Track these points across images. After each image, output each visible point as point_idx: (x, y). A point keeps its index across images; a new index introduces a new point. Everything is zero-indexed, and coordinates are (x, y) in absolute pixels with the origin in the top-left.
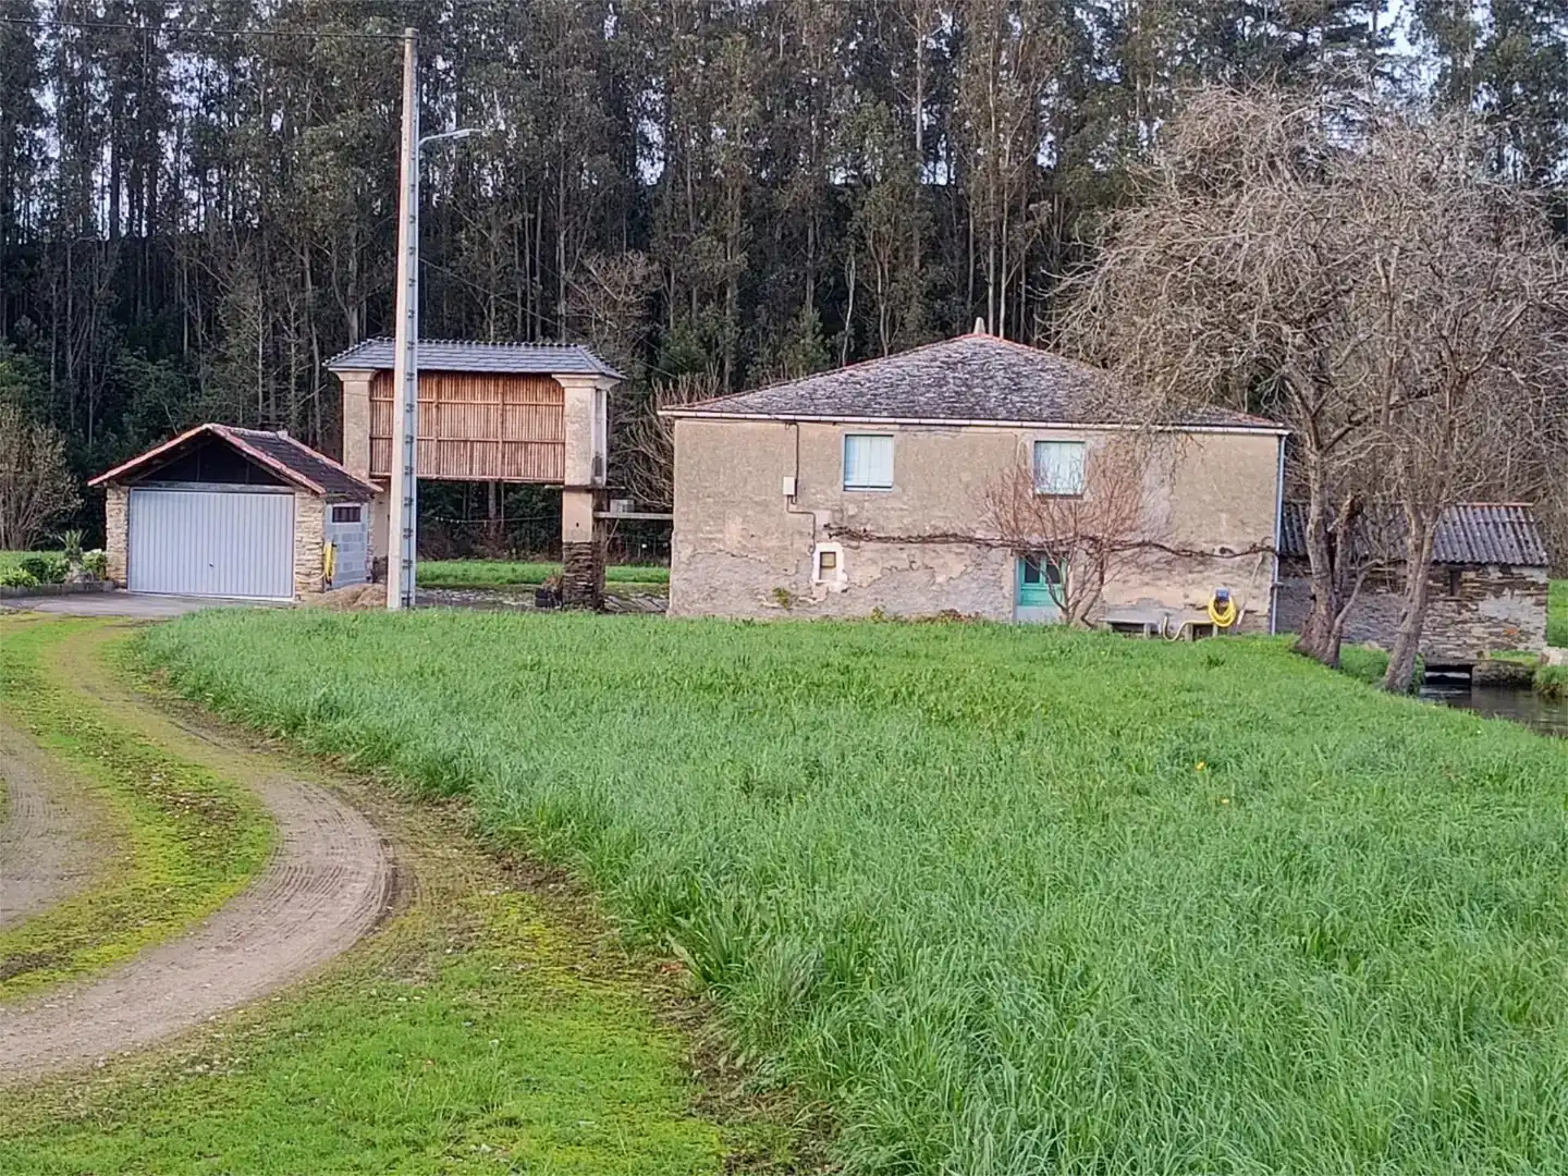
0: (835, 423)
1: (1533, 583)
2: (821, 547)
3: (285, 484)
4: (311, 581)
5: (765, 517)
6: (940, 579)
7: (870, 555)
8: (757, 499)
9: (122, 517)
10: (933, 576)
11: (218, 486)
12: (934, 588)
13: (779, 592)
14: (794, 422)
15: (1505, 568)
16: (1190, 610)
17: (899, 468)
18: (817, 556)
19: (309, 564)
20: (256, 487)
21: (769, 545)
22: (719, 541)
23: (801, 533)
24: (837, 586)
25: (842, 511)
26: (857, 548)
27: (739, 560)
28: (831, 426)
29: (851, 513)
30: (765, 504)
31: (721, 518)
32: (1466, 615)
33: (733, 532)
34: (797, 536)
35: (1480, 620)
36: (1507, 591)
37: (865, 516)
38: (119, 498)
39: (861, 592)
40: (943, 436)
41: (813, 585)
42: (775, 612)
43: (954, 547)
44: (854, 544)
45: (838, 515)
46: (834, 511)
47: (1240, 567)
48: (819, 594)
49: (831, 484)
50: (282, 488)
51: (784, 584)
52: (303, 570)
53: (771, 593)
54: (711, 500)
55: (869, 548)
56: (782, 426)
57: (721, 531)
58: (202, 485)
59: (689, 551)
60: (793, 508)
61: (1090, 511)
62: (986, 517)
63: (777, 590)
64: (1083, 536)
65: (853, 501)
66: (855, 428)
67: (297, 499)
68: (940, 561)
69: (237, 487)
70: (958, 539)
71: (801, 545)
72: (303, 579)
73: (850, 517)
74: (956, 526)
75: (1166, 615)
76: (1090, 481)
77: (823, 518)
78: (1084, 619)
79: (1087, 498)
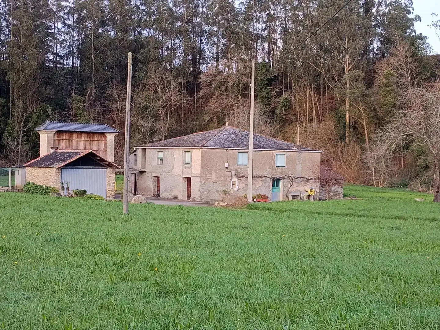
0: (236, 150)
1: (341, 183)
2: (233, 180)
3: (104, 166)
4: (113, 192)
5: (221, 173)
6: (257, 186)
7: (243, 181)
8: (219, 168)
9: (60, 176)
10: (256, 186)
11: (86, 167)
12: (256, 189)
13: (224, 191)
14: (227, 149)
15: (336, 180)
16: (305, 192)
18: (232, 182)
19: (112, 188)
20: (97, 167)
21: (221, 179)
22: (211, 179)
23: (228, 176)
24: (236, 189)
25: (237, 171)
26: (240, 180)
27: (214, 183)
29: (239, 171)
30: (220, 169)
31: (211, 173)
33: (214, 177)
34: (228, 177)
35: (332, 191)
36: (336, 185)
37: (242, 171)
38: (59, 171)
39: (241, 190)
40: (258, 153)
41: (231, 189)
42: (223, 196)
43: (260, 179)
44: (240, 179)
45: (236, 172)
46: (235, 171)
47: (314, 182)
48: (232, 191)
49: (235, 165)
50: (103, 167)
51: (224, 189)
52: (110, 189)
53: (222, 191)
54: (208, 169)
55: (243, 179)
56: (225, 150)
57: (211, 176)
59: (204, 181)
60: (227, 170)
61: (287, 170)
62: (267, 172)
63: (223, 190)
64: (285, 176)
65: (240, 168)
66: (240, 151)
67: (108, 170)
68: (257, 182)
69: (91, 167)
70: (262, 177)
71: (228, 179)
72: (110, 192)
73: (239, 172)
74: (261, 174)
75: (301, 193)
76: (286, 163)
77: (233, 173)
78: (286, 195)
79: (286, 167)
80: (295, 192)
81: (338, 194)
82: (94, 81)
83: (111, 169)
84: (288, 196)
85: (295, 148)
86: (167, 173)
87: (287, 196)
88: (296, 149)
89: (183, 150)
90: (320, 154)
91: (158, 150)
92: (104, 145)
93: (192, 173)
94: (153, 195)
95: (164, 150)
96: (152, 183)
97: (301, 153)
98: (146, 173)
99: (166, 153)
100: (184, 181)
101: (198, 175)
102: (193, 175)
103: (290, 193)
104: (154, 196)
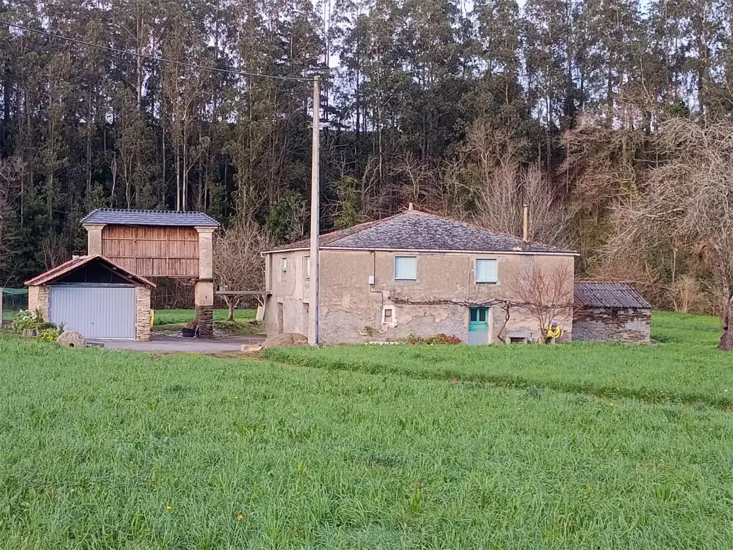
0: (391, 251)
1: (645, 315)
2: (386, 307)
4: (145, 329)
5: (361, 294)
6: (437, 320)
7: (408, 310)
8: (357, 286)
9: (47, 300)
10: (434, 319)
11: (96, 284)
12: (435, 324)
13: (368, 329)
14: (373, 251)
15: (635, 309)
16: (541, 332)
17: (420, 271)
18: (383, 311)
19: (144, 321)
20: (116, 285)
21: (363, 306)
22: (341, 305)
23: (377, 301)
24: (392, 325)
25: (394, 291)
26: (401, 307)
27: (348, 314)
28: (389, 253)
30: (360, 289)
31: (341, 296)
32: (621, 329)
33: (346, 301)
34: (375, 303)
35: (626, 331)
36: (635, 319)
37: (404, 292)
38: (45, 291)
39: (403, 327)
40: (438, 257)
41: (382, 324)
42: (366, 337)
43: (444, 306)
44: (400, 305)
45: (392, 293)
46: (391, 291)
47: (560, 312)
48: (385, 329)
49: (390, 279)
50: (128, 285)
51: (369, 324)
52: (141, 324)
53: (363, 329)
54: (335, 287)
55: (407, 307)
56: (369, 253)
57: (341, 301)
58: (88, 284)
59: (326, 310)
60: (373, 290)
61: (500, 289)
62: (457, 292)
63: (366, 327)
64: (496, 300)
65: (399, 286)
66: (400, 254)
67: (138, 289)
68: (437, 313)
69: (106, 284)
70: (446, 302)
71: (377, 306)
72: (141, 328)
73: (398, 293)
74: (444, 297)
75: (531, 334)
76: (499, 277)
77: (386, 294)
78: (498, 336)
79: (499, 283)
80: (517, 331)
81: (639, 337)
83: (142, 288)
84: (504, 339)
85: (518, 249)
86: (290, 297)
87: (502, 340)
88: (520, 249)
90: (573, 258)
91: (282, 256)
92: (195, 248)
95: (287, 255)
96: (277, 314)
97: (529, 258)
98: (272, 298)
99: (289, 260)
100: (303, 309)
103: (508, 332)
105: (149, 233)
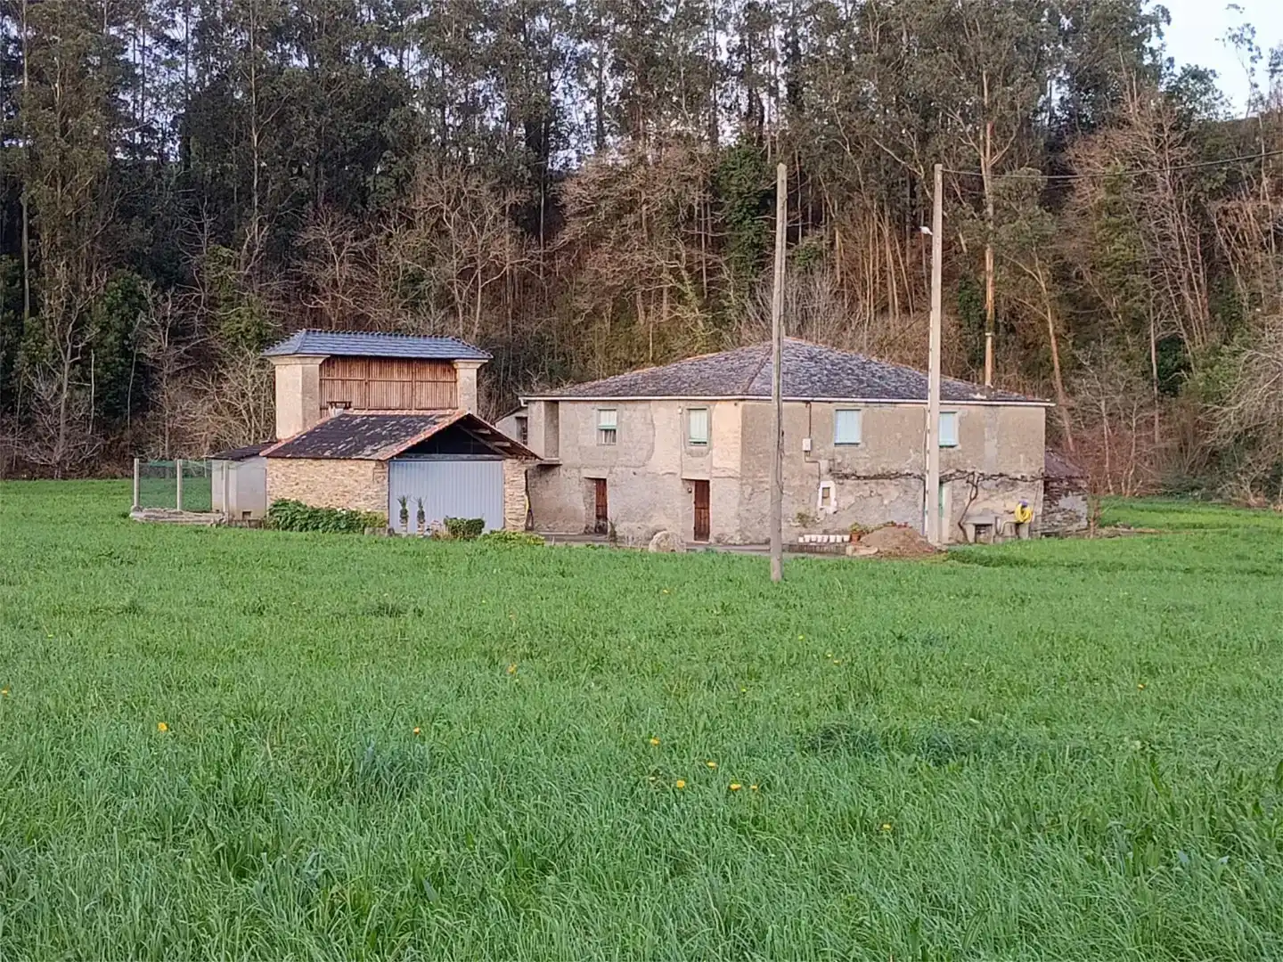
0: (830, 402)
1: (1080, 488)
2: (823, 485)
3: (496, 453)
4: (519, 524)
5: (793, 467)
6: (886, 502)
7: (850, 488)
8: (788, 454)
9: (386, 481)
10: (882, 501)
11: (449, 456)
12: (882, 508)
13: (801, 517)
14: (807, 402)
15: (1070, 478)
16: (1006, 515)
17: (865, 433)
18: (820, 490)
19: (518, 512)
20: (479, 456)
21: (794, 484)
22: (768, 483)
23: (812, 476)
24: (831, 510)
25: (833, 460)
26: (843, 484)
28: (827, 404)
29: (839, 461)
30: (791, 457)
31: (768, 468)
32: (1054, 508)
34: (810, 478)
35: (1059, 511)
36: (1070, 493)
37: (849, 461)
38: (383, 468)
39: (844, 513)
40: (887, 409)
41: (818, 509)
43: (893, 481)
44: (841, 481)
45: (832, 463)
46: (830, 460)
47: (1029, 487)
48: (821, 516)
49: (828, 443)
50: (494, 456)
51: (802, 510)
52: (514, 516)
53: (796, 516)
54: (761, 455)
55: (850, 482)
56: (804, 405)
57: (768, 476)
58: (442, 455)
59: (750, 490)
60: (808, 459)
61: (961, 455)
62: (909, 461)
63: (799, 514)
64: (958, 471)
65: (840, 453)
66: (841, 406)
67: (508, 463)
68: (885, 491)
69: (465, 456)
70: (898, 475)
71: (812, 483)
72: (513, 522)
73: (839, 464)
74: (894, 468)
75: (996, 518)
76: (960, 437)
77: (824, 465)
78: (959, 524)
79: (959, 447)
80: (981, 515)
81: (1074, 519)
82: (259, 202)
83: (515, 461)
84: (965, 527)
85: (978, 396)
86: (632, 470)
87: (961, 528)
88: (985, 397)
89: (682, 404)
90: (1044, 409)
91: (600, 406)
92: (451, 393)
93: (712, 468)
94: (586, 528)
95: (620, 405)
96: (581, 496)
97: (995, 409)
98: (561, 470)
99: (627, 413)
100: (685, 490)
101: (731, 474)
102: (715, 473)
103: (968, 517)
104: (587, 531)
105: (386, 369)
